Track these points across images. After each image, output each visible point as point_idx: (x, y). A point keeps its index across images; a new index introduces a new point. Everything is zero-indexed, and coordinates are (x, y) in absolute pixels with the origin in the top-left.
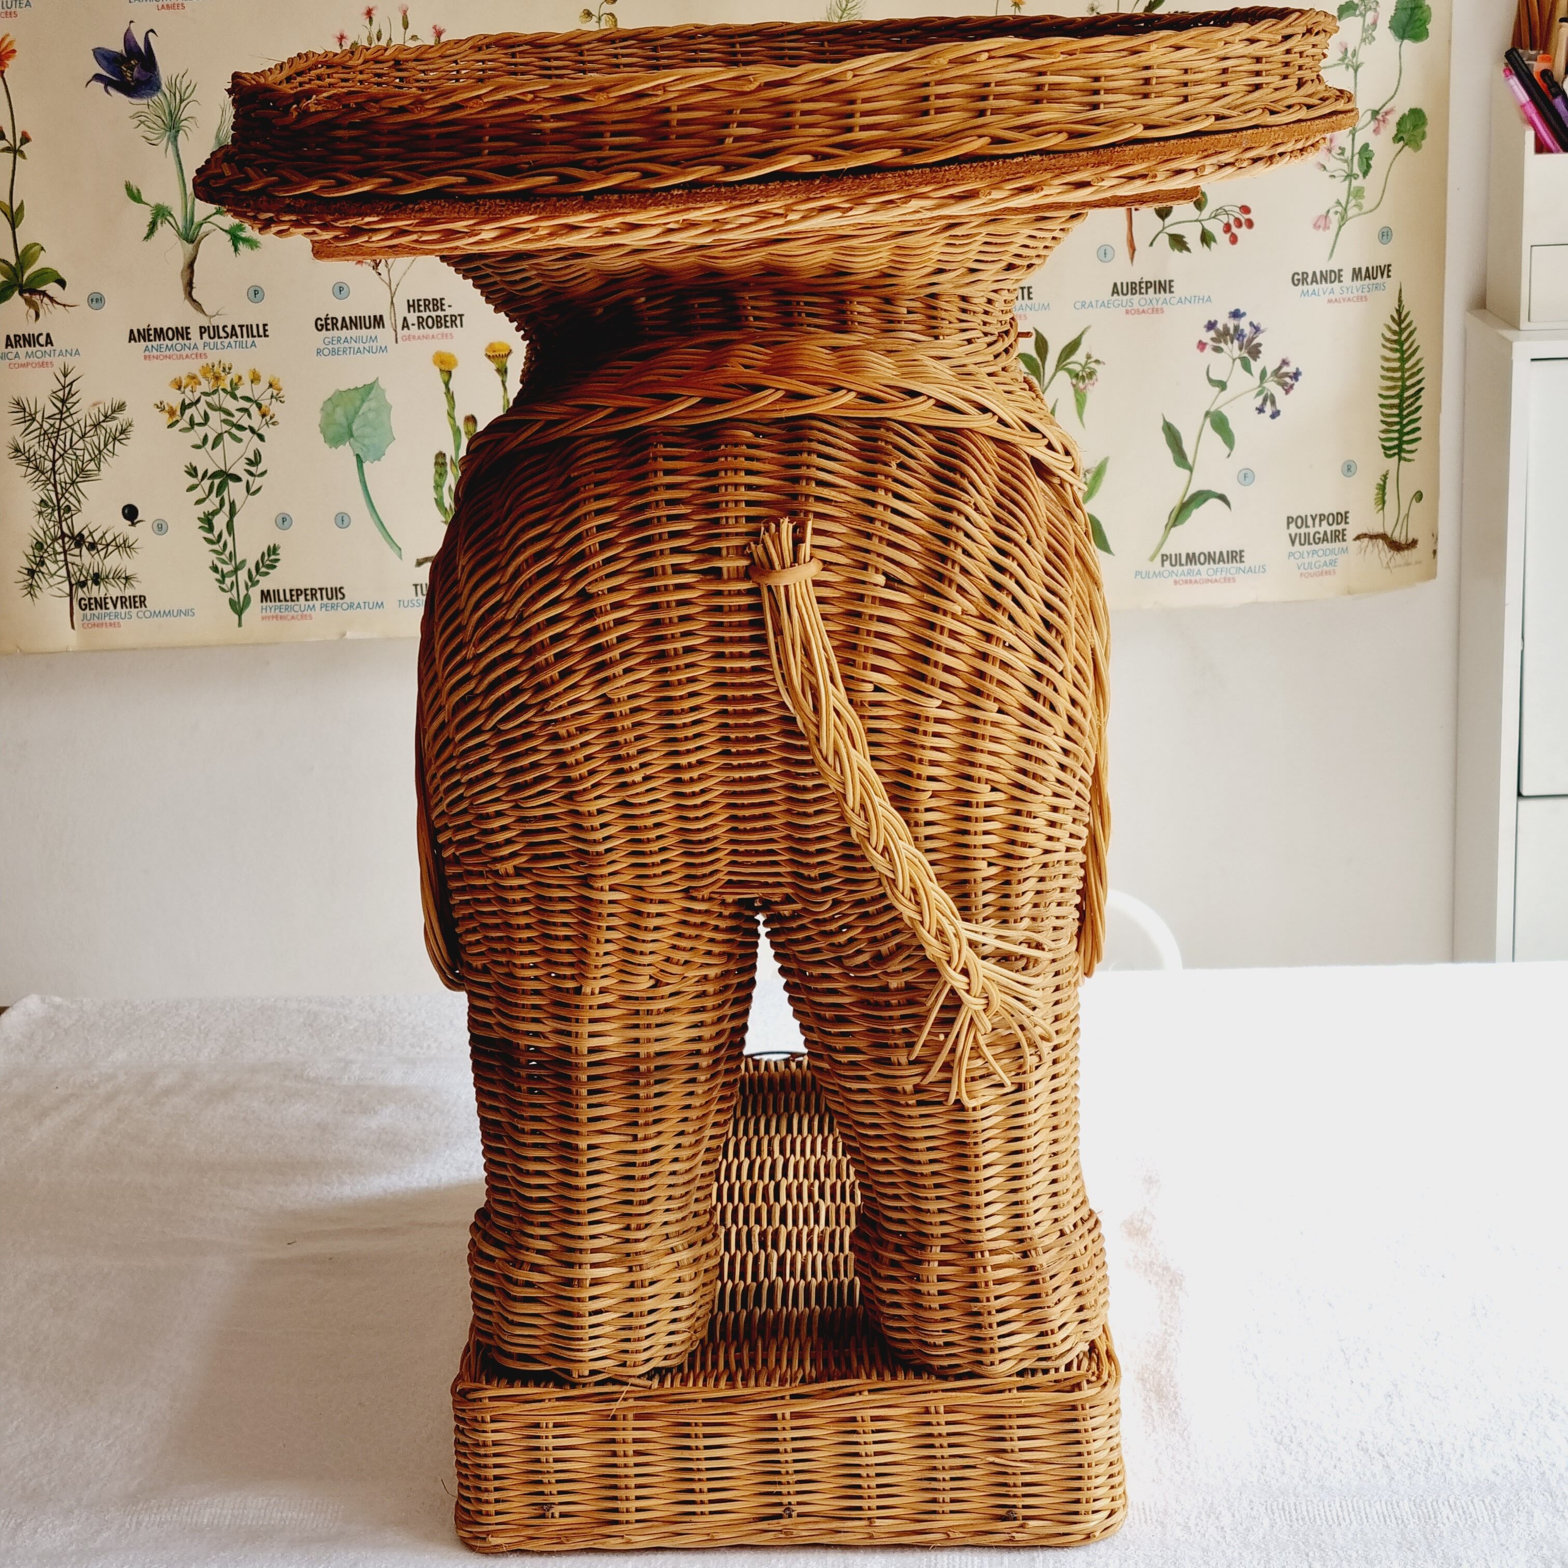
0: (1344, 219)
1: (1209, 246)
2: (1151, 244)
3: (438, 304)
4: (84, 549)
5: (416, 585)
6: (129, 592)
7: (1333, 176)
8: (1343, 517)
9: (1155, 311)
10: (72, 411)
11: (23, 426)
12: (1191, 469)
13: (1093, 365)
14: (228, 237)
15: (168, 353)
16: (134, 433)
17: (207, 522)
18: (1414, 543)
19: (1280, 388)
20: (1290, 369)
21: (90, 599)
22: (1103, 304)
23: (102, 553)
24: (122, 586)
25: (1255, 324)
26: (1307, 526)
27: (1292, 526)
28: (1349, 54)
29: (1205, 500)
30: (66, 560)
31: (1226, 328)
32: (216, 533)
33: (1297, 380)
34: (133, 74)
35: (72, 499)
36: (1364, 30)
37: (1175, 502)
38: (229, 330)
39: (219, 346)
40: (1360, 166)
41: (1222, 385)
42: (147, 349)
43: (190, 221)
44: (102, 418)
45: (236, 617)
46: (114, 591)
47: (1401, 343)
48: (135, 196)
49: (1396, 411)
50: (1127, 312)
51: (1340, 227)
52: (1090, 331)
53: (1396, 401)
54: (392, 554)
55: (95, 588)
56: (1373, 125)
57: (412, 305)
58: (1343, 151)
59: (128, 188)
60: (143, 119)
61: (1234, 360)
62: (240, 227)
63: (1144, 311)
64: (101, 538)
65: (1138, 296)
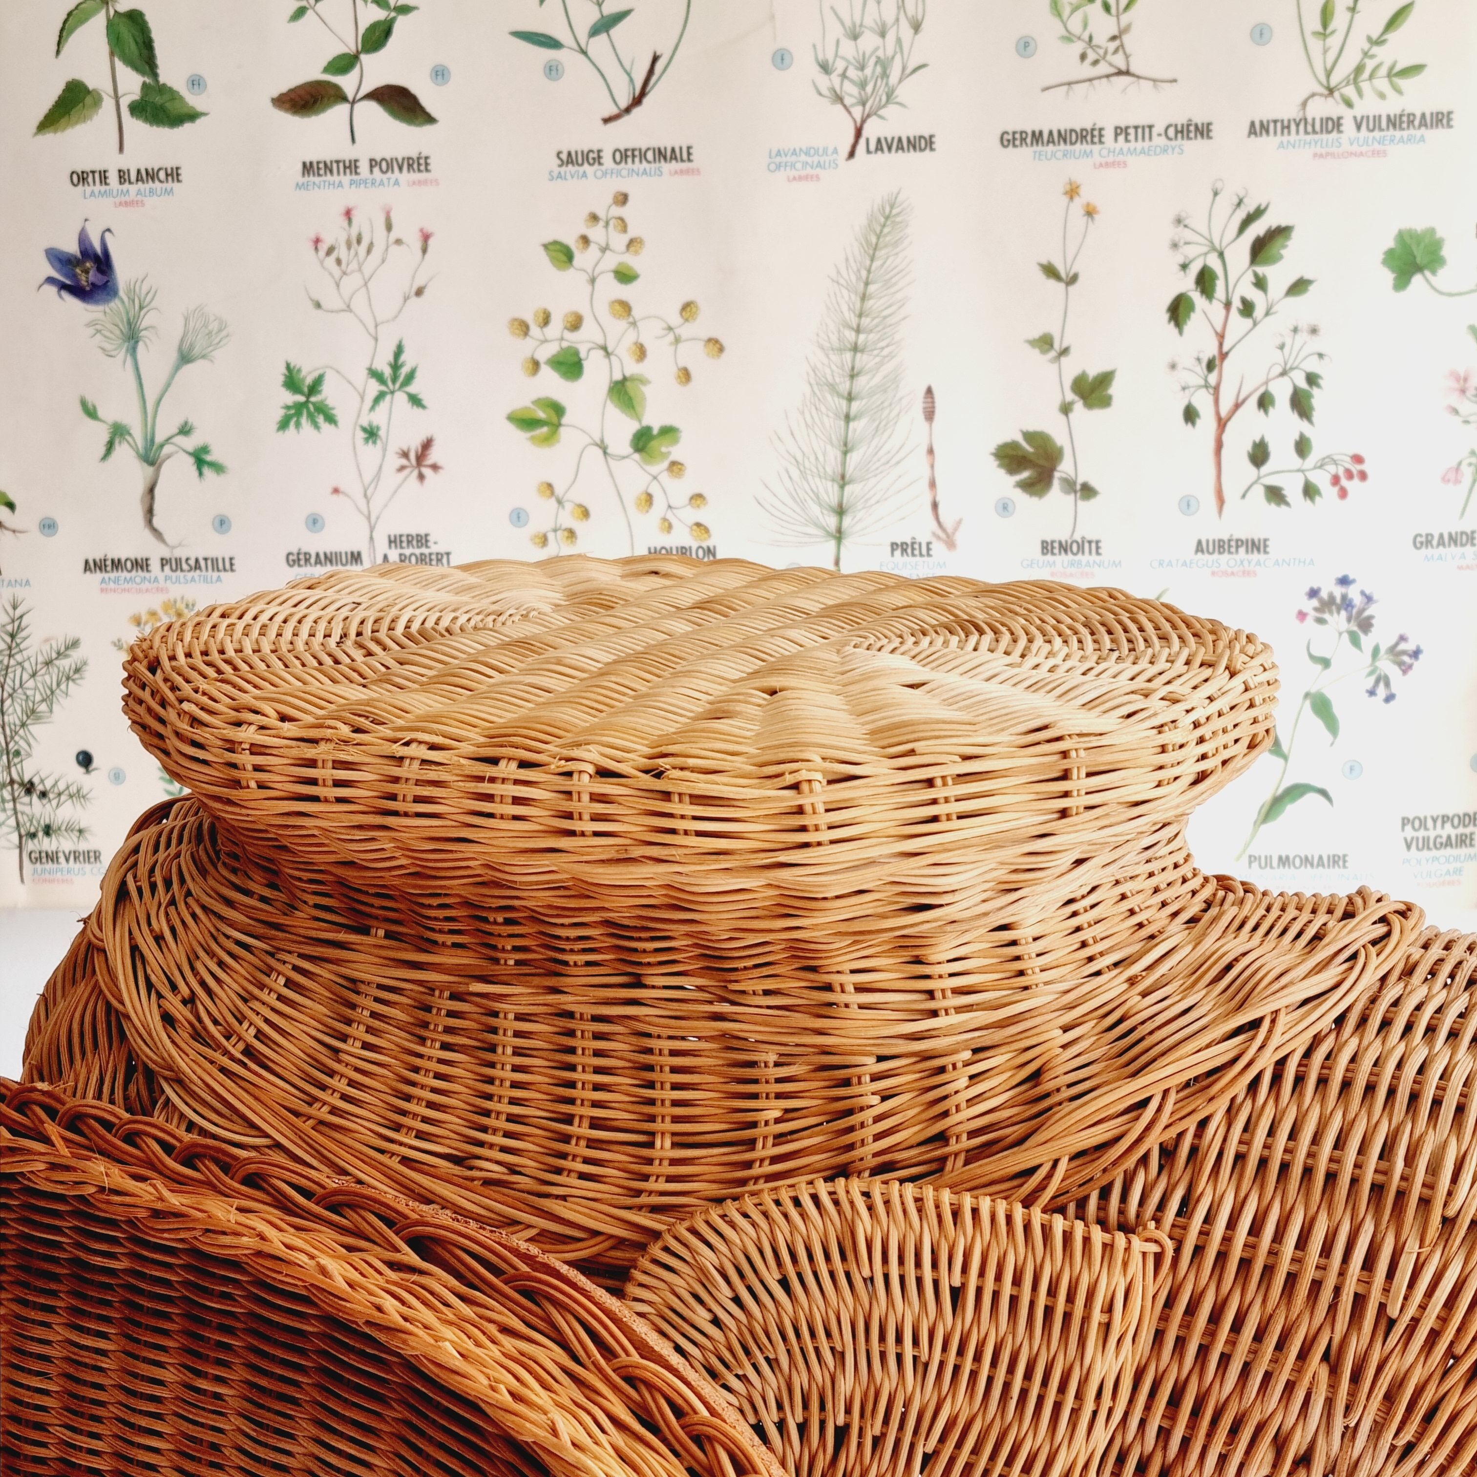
1: (1312, 500)
2: (1244, 496)
3: (422, 540)
4: (35, 797)
6: (83, 846)
7: (1467, 422)
8: (1471, 819)
9: (1246, 573)
10: (22, 646)
12: (1286, 758)
14: (191, 460)
15: (126, 586)
16: (89, 673)
19: (1396, 667)
20: (1409, 646)
21: (40, 852)
22: (1185, 564)
23: (54, 803)
24: (75, 839)
25: (1368, 592)
26: (1426, 829)
27: (1408, 828)
29: (1302, 794)
30: (15, 809)
31: (1332, 598)
33: (1417, 659)
34: (89, 276)
35: (22, 743)
37: (1267, 796)
38: (192, 562)
39: (182, 580)
41: (1325, 663)
42: (103, 580)
43: (150, 441)
44: (54, 655)
46: (66, 844)
48: (91, 412)
50: (1213, 573)
51: (1474, 482)
55: (46, 840)
57: (394, 541)
59: (84, 404)
60: (99, 327)
61: (1340, 634)
62: (205, 449)
63: (1233, 574)
64: (54, 786)
65: (1226, 556)
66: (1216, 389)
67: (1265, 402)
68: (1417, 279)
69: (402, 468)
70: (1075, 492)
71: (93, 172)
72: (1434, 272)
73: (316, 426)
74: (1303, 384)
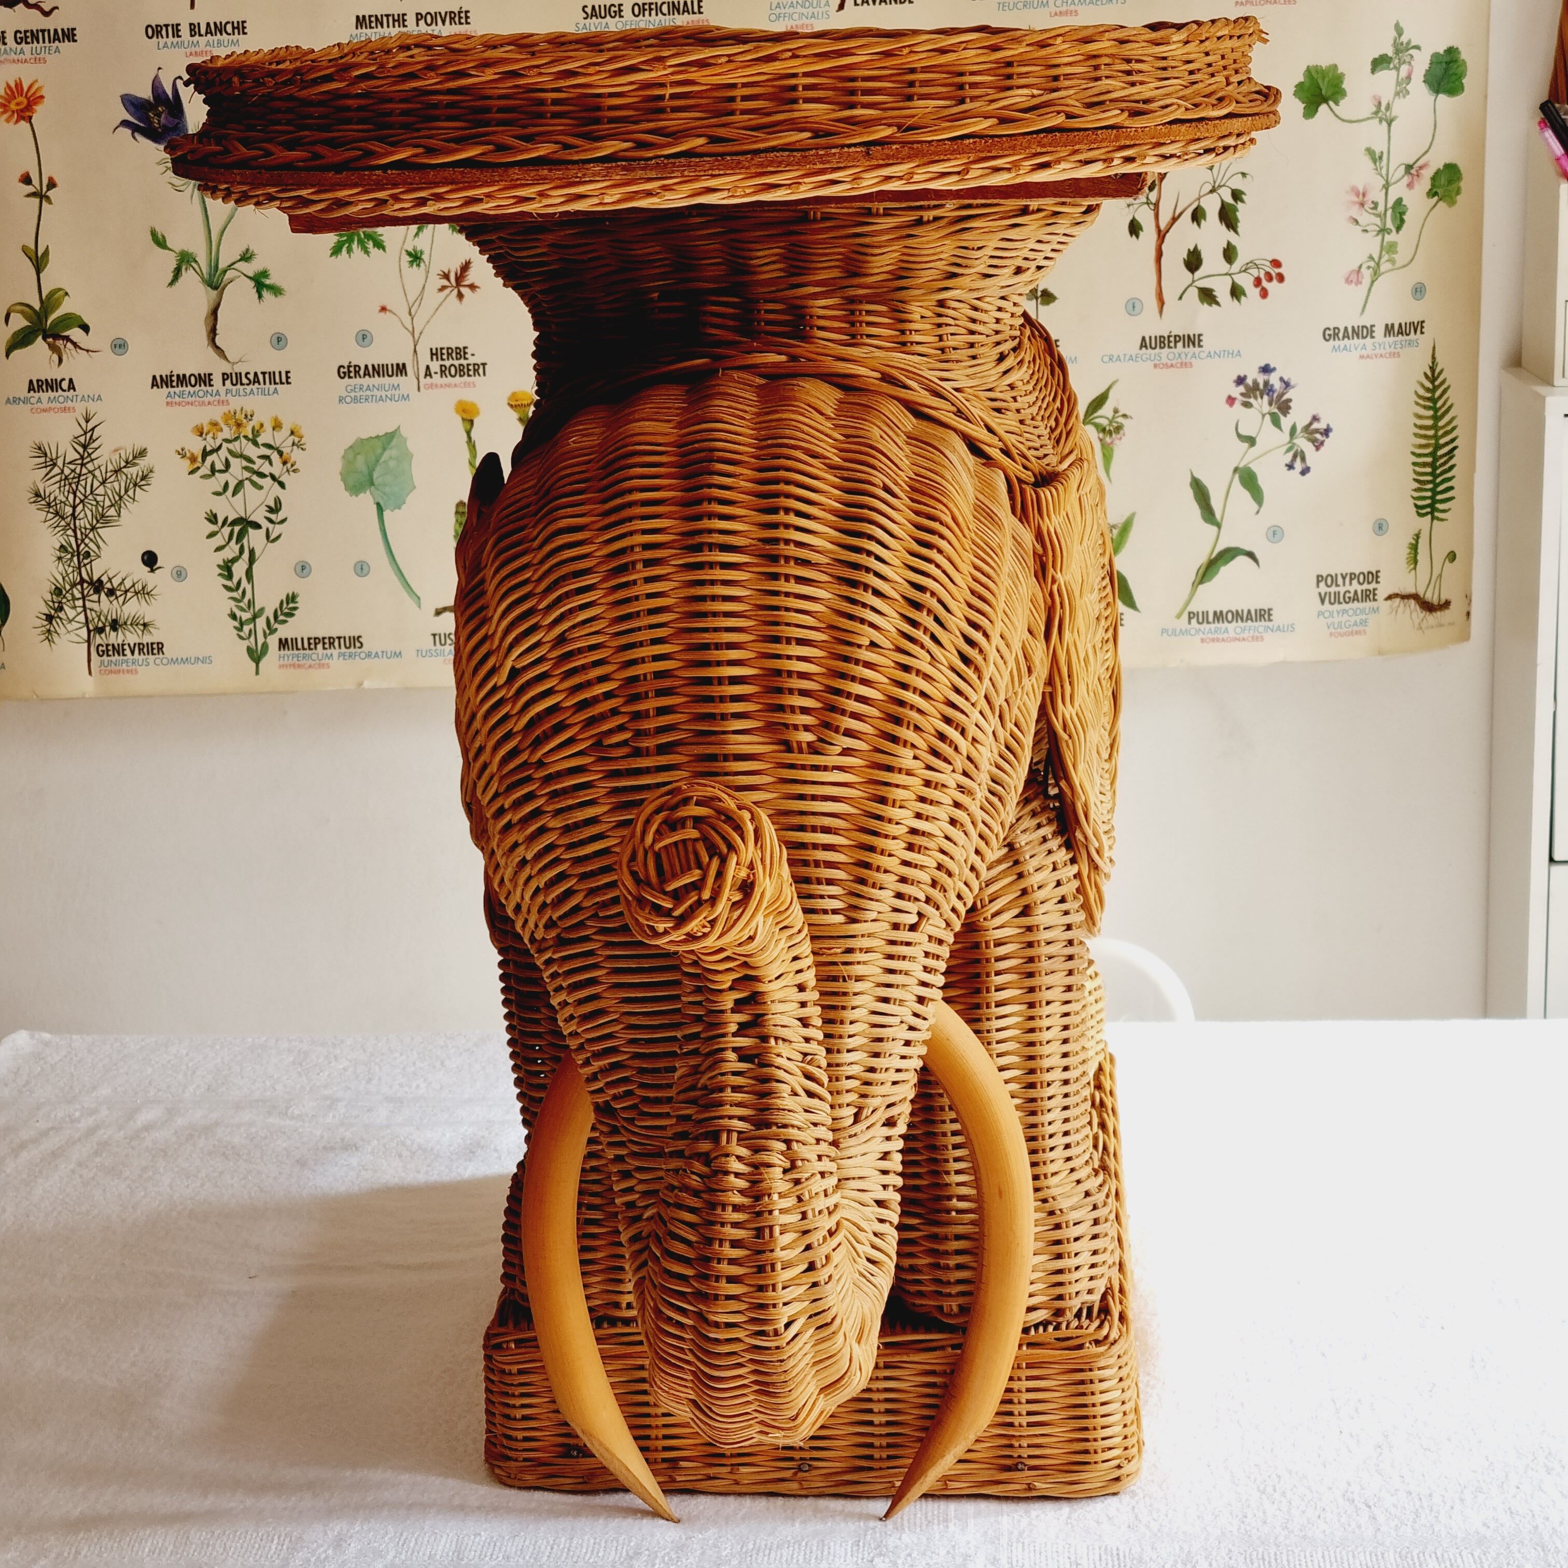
0: (1376, 274)
1: (1239, 300)
2: (1180, 298)
3: (461, 352)
4: (103, 595)
5: (434, 635)
6: (147, 639)
7: (1366, 231)
8: (1374, 576)
9: (1184, 365)
10: (93, 456)
11: (45, 471)
12: (1219, 526)
13: (1120, 420)
14: (252, 284)
15: (190, 399)
16: (154, 479)
17: (227, 569)
18: (1447, 604)
19: (1310, 445)
20: (1321, 425)
21: (107, 645)
22: (1131, 358)
23: (121, 599)
24: (140, 633)
25: (1286, 379)
26: (1337, 585)
27: (1322, 584)
28: (1383, 108)
29: (1233, 558)
30: (84, 606)
31: (1255, 382)
32: (235, 580)
33: (1327, 436)
34: (160, 120)
35: (92, 545)
36: (1398, 83)
37: (1203, 559)
38: (251, 377)
39: (242, 393)
40: (1393, 220)
41: (1251, 441)
42: (169, 395)
43: (214, 267)
44: (123, 464)
45: (254, 665)
46: (132, 637)
47: (1434, 401)
48: (160, 242)
49: (1429, 470)
50: (1155, 366)
51: (1373, 282)
52: (1117, 385)
53: (1429, 460)
54: (410, 602)
55: (113, 634)
56: (1406, 180)
57: (435, 354)
58: (1375, 205)
59: (154, 234)
60: (169, 164)
61: (1264, 416)
62: (264, 274)
63: (1172, 366)
64: (120, 584)
65: (1166, 350)
66: (1157, 205)
67: (1198, 216)
68: (1323, 108)
69: (443, 288)
70: (1037, 298)
71: (167, 26)
72: (1337, 103)
73: (367, 252)
74: (1229, 199)
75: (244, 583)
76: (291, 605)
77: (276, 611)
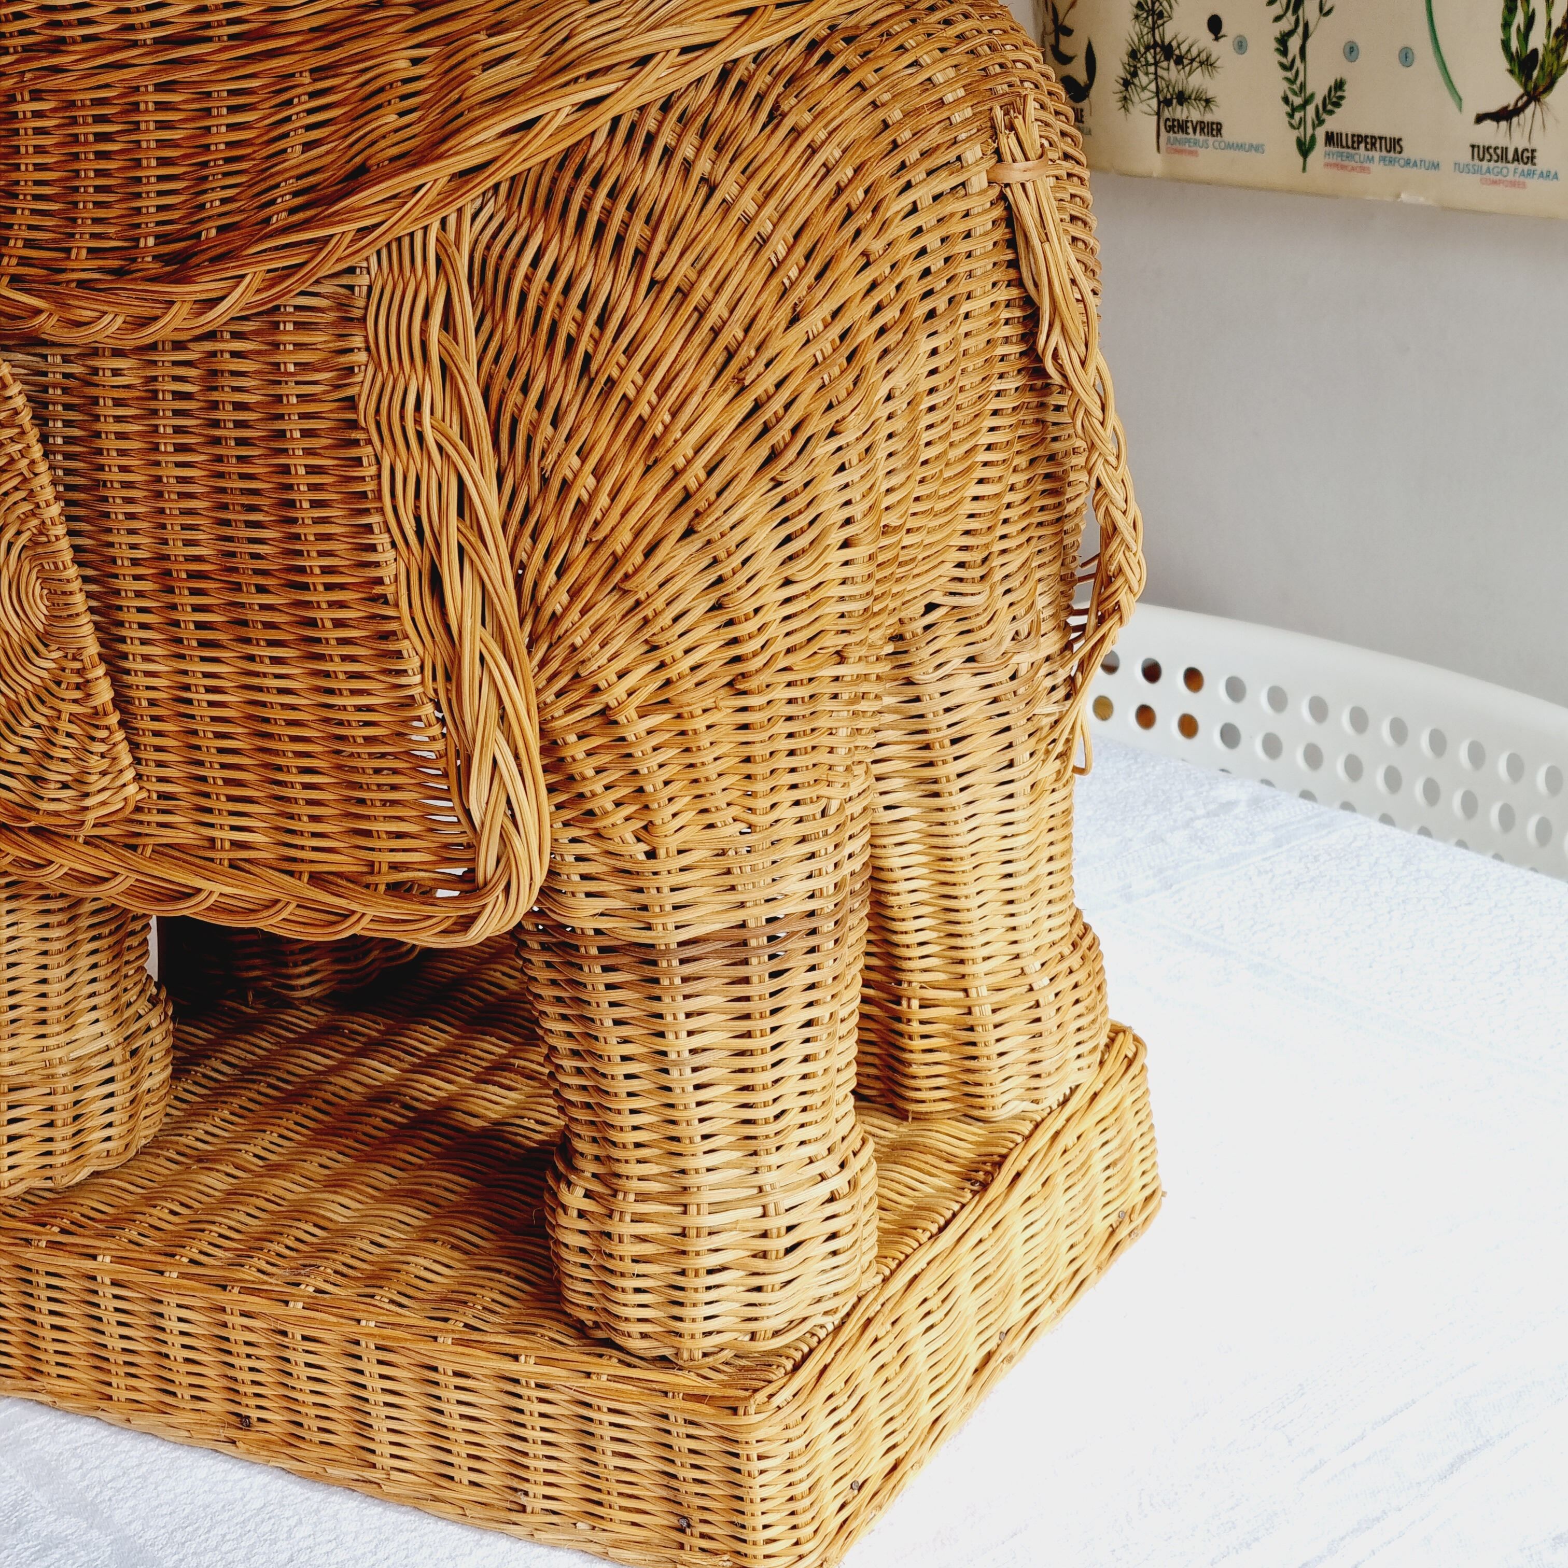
4: (1172, 63)
5: (1473, 146)
6: (1208, 118)
17: (1283, 41)
21: (1174, 120)
23: (1187, 69)
24: (1202, 110)
30: (1156, 73)
32: (1290, 57)
35: (1165, 4)
45: (1301, 159)
46: (1194, 114)
54: (1452, 105)
55: (1179, 108)
64: (1189, 50)
75: (1298, 60)
76: (1339, 94)
77: (1325, 99)
